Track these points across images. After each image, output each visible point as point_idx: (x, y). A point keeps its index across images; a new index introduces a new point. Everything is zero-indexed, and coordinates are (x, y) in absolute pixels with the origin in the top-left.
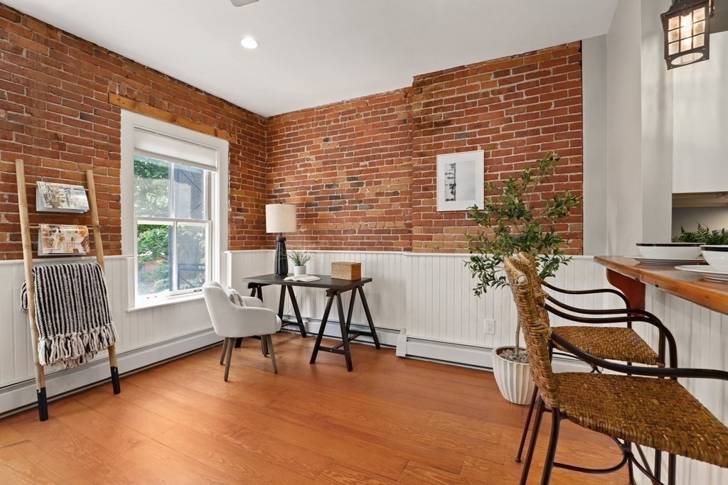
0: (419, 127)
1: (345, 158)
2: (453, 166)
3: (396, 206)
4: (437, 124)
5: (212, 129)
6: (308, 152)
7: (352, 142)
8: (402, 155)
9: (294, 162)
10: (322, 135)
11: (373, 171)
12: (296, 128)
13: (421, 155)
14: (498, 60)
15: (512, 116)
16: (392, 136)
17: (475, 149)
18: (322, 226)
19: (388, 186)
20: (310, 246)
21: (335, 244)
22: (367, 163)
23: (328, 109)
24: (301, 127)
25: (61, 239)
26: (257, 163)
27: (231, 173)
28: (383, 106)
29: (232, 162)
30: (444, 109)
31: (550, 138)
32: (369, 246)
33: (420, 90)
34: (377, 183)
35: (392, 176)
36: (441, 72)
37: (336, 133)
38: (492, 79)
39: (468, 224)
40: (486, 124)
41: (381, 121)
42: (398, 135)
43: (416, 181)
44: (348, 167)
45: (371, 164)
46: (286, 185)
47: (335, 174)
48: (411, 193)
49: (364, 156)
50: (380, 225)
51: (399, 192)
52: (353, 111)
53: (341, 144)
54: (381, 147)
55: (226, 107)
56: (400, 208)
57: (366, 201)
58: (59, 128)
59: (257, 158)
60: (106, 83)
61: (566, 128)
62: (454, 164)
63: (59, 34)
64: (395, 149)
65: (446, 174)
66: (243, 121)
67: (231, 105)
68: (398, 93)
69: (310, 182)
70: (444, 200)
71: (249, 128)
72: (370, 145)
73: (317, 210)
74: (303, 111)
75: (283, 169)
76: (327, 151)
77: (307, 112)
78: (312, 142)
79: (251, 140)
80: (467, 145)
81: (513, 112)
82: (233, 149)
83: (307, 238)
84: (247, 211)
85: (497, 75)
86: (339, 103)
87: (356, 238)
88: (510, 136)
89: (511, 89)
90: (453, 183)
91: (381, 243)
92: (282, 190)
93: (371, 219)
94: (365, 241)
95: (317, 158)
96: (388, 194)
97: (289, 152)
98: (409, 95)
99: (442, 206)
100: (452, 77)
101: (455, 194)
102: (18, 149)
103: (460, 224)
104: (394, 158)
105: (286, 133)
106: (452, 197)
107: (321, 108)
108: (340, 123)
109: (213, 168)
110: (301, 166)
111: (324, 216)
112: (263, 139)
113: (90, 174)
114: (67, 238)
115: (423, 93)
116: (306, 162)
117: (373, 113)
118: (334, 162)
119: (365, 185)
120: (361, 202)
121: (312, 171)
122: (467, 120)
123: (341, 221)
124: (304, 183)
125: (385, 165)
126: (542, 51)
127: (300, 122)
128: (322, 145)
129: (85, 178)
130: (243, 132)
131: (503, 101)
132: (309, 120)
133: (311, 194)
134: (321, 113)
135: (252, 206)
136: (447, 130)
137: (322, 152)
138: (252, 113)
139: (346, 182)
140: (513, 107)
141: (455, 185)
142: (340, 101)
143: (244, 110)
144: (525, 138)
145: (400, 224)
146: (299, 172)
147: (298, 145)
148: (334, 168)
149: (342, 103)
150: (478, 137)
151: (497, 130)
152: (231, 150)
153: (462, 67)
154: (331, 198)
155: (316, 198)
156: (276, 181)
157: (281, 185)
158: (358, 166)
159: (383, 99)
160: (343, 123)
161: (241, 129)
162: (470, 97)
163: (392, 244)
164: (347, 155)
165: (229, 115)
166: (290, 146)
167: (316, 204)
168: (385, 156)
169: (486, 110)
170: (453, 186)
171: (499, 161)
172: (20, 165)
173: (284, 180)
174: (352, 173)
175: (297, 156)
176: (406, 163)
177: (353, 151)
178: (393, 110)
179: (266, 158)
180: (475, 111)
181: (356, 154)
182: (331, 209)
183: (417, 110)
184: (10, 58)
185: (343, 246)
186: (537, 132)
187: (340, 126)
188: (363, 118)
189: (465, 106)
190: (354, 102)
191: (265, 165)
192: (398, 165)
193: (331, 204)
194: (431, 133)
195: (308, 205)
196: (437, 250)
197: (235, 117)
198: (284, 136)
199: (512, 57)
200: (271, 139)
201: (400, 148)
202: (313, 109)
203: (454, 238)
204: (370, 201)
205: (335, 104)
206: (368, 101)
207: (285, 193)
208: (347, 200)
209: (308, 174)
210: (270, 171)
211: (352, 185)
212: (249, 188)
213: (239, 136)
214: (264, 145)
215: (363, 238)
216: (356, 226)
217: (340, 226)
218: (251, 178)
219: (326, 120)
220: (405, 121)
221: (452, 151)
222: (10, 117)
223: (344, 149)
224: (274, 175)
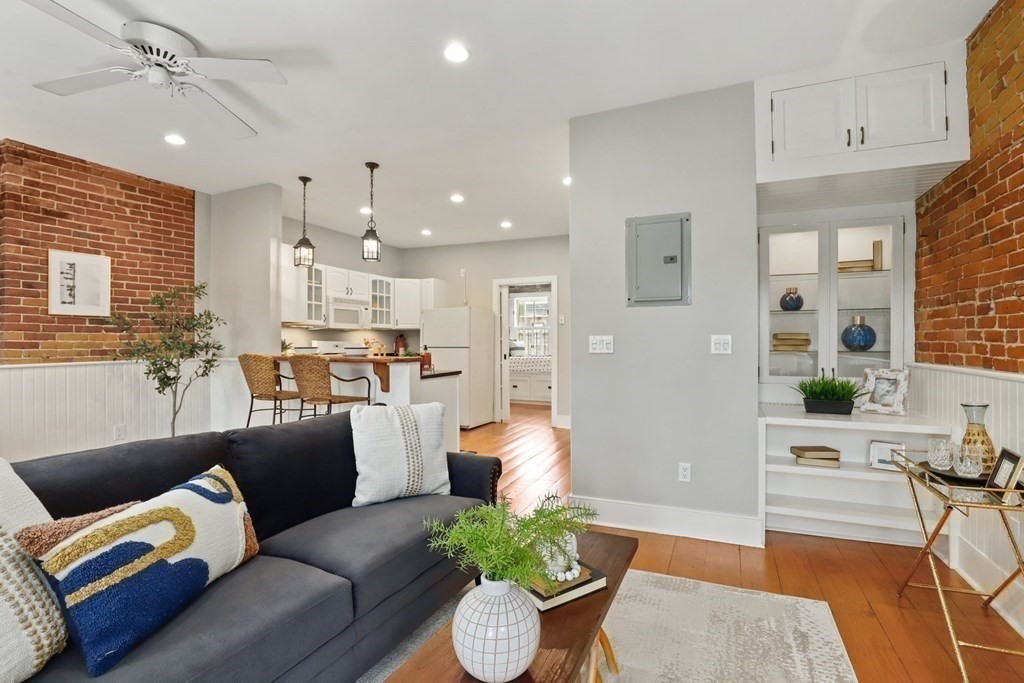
0: (18, 207)
2: (72, 266)
4: (46, 212)
13: (21, 242)
14: (125, 173)
15: (138, 232)
17: (98, 253)
30: (58, 198)
31: (170, 261)
33: (18, 161)
36: (54, 154)
38: (118, 189)
39: (89, 330)
40: (112, 232)
61: (182, 255)
62: (74, 264)
65: (62, 273)
70: (59, 302)
80: (88, 247)
81: (139, 228)
85: (123, 187)
88: (136, 250)
89: (137, 206)
90: (71, 284)
99: (56, 308)
100: (70, 166)
101: (74, 297)
103: (78, 330)
106: (71, 300)
122: (89, 220)
126: (165, 184)
131: (128, 215)
136: (61, 223)
140: (139, 223)
141: (74, 287)
144: (150, 255)
150: (101, 241)
151: (123, 241)
153: (83, 161)
162: (92, 197)
169: (111, 217)
170: (71, 289)
171: (125, 271)
180: (100, 214)
183: (14, 184)
186: (160, 253)
189: (86, 204)
194: (39, 220)
196: (47, 359)
199: (139, 177)
203: (71, 346)
221: (68, 249)
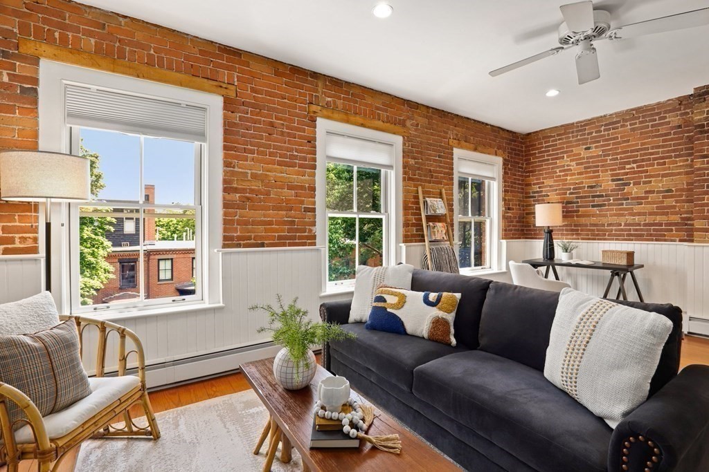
0: (701, 132)
1: (608, 162)
3: (670, 202)
5: (493, 150)
6: (569, 159)
7: (618, 148)
8: (676, 156)
9: (552, 168)
10: (583, 144)
11: (642, 172)
12: (556, 140)
13: (705, 157)
16: (664, 141)
18: (583, 220)
19: (659, 184)
20: (569, 237)
21: (598, 235)
22: (635, 165)
23: (590, 122)
24: (559, 139)
25: (438, 231)
26: (519, 171)
27: (505, 182)
28: (652, 115)
29: (505, 173)
32: (639, 237)
33: (702, 100)
34: (645, 183)
35: (663, 176)
37: (599, 142)
41: (650, 129)
42: (672, 140)
43: (699, 180)
44: (611, 170)
45: (638, 167)
46: (546, 187)
47: (598, 176)
48: (689, 190)
49: (631, 160)
50: (649, 219)
51: (673, 189)
52: (618, 122)
53: (603, 151)
54: (650, 151)
55: (501, 132)
56: (674, 204)
57: (633, 199)
58: (431, 165)
59: (519, 167)
60: (447, 133)
63: (431, 110)
64: (668, 151)
66: (511, 140)
67: (503, 130)
68: (671, 102)
69: (570, 184)
71: (514, 145)
72: (637, 150)
73: (577, 207)
74: (562, 126)
75: (542, 174)
76: (588, 158)
77: (567, 128)
78: (572, 151)
79: (515, 154)
82: (505, 164)
83: (567, 230)
84: (513, 209)
86: (601, 117)
87: (622, 230)
91: (651, 235)
92: (541, 192)
93: (639, 214)
94: (632, 232)
95: (577, 164)
96: (659, 192)
97: (548, 160)
98: (684, 103)
102: (418, 180)
104: (667, 160)
105: (544, 145)
107: (581, 122)
108: (602, 133)
109: (493, 179)
110: (560, 172)
111: (586, 211)
112: (522, 151)
113: (444, 191)
114: (440, 231)
115: (706, 102)
116: (566, 168)
117: (640, 123)
118: (598, 166)
119: (632, 185)
120: (628, 199)
121: (574, 174)
123: (605, 216)
124: (564, 185)
125: (656, 167)
127: (558, 135)
128: (584, 154)
129: (441, 194)
130: (511, 149)
132: (569, 133)
133: (571, 194)
134: (581, 126)
135: (516, 205)
137: (584, 158)
138: (515, 133)
139: (610, 183)
142: (602, 115)
143: (511, 132)
145: (676, 218)
146: (560, 176)
147: (557, 154)
148: (598, 171)
149: (605, 116)
152: (504, 164)
154: (593, 197)
155: (577, 198)
156: (534, 184)
157: (539, 188)
158: (624, 168)
159: (654, 109)
160: (606, 133)
161: (510, 147)
163: (665, 235)
164: (611, 160)
165: (503, 138)
166: (548, 156)
167: (578, 202)
168: (655, 159)
172: (420, 189)
173: (543, 183)
174: (618, 174)
175: (556, 163)
176: (681, 164)
177: (619, 157)
178: (665, 118)
179: (525, 166)
181: (621, 158)
182: (593, 206)
183: (698, 117)
184: (416, 130)
185: (607, 237)
187: (604, 136)
188: (629, 127)
190: (617, 114)
191: (524, 172)
192: (671, 166)
193: (594, 201)
195: (568, 203)
197: (506, 138)
198: (542, 147)
200: (529, 151)
201: (674, 151)
202: (573, 124)
204: (638, 198)
205: (597, 118)
206: (634, 112)
207: (543, 194)
208: (611, 198)
209: (569, 178)
210: (529, 176)
211: (616, 185)
212: (514, 192)
213: (509, 153)
214: (522, 156)
215: (630, 230)
216: (622, 220)
217: (604, 220)
218: (515, 183)
219: (586, 132)
220: (680, 127)
222: (416, 163)
223: (609, 155)
224: (533, 180)
